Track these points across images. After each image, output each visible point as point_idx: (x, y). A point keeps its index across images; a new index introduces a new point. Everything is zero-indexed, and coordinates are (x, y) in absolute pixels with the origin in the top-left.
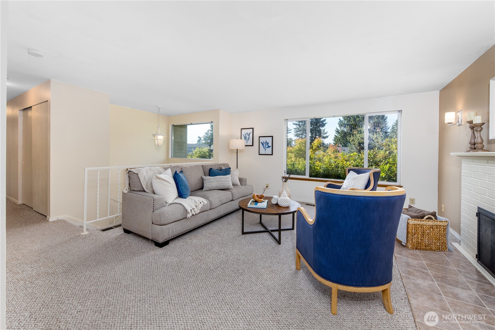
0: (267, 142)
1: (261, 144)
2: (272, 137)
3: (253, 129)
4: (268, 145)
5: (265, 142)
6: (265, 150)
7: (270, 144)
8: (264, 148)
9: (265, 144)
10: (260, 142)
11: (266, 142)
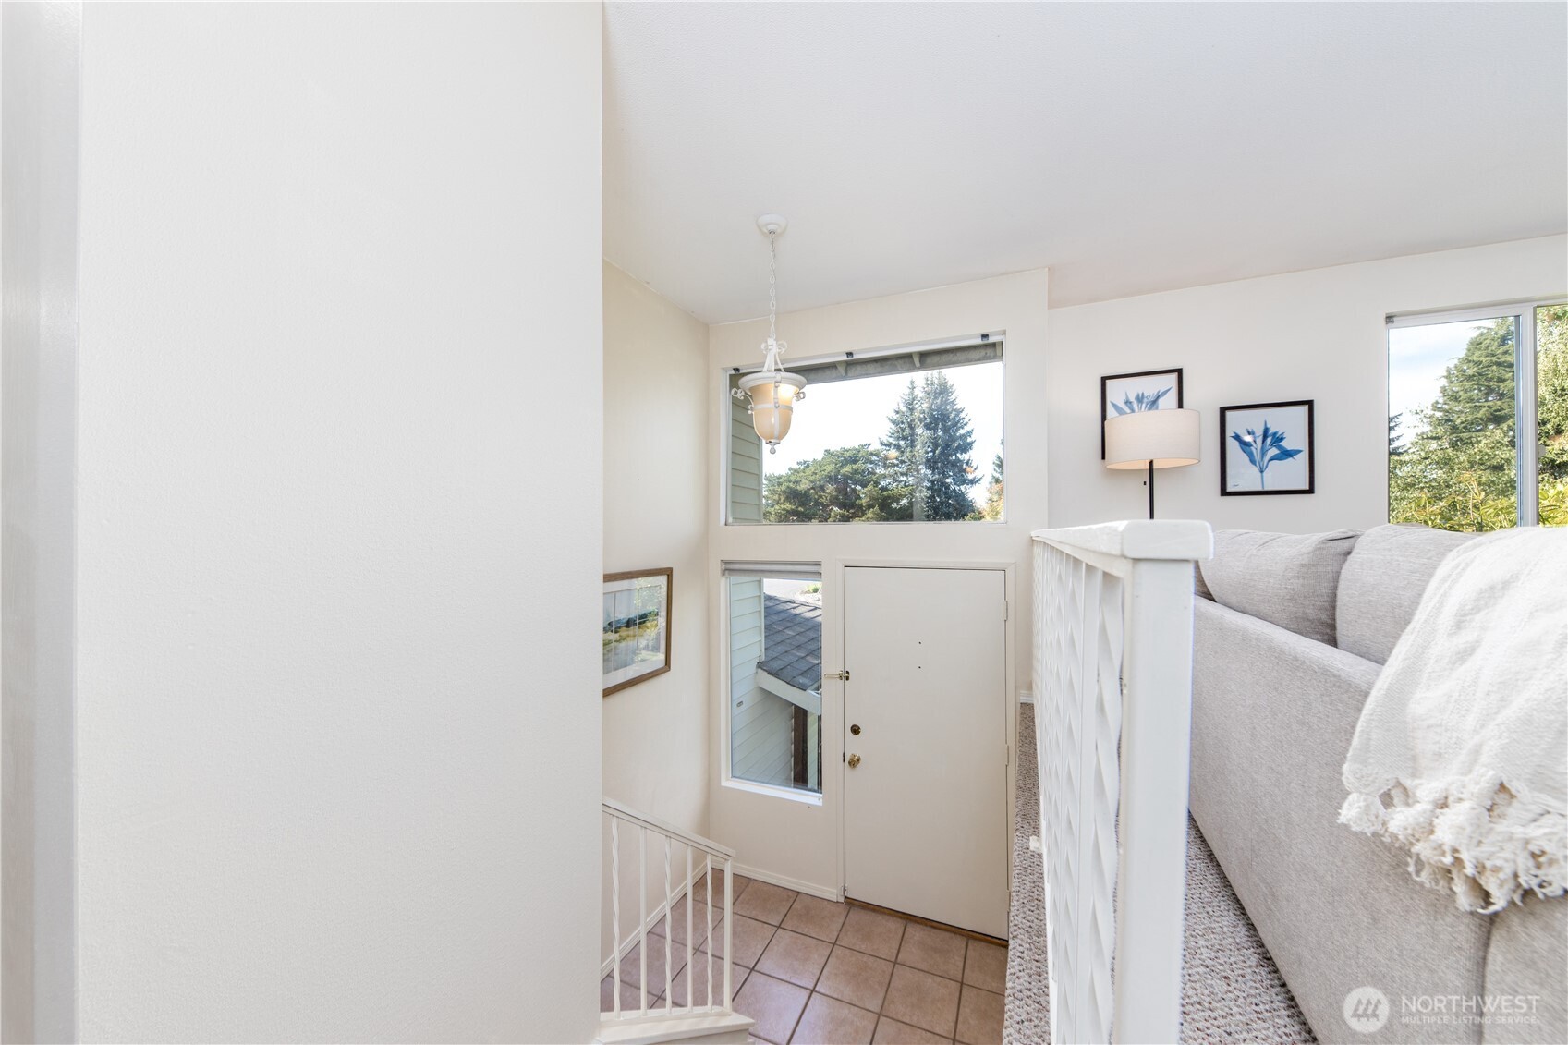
0: (1271, 431)
1: (1232, 445)
2: (1310, 403)
3: (1179, 372)
4: (1279, 447)
5: (1260, 432)
6: (1262, 472)
7: (1296, 440)
8: (1253, 462)
9: (1259, 441)
10: (1229, 433)
11: (1266, 430)
